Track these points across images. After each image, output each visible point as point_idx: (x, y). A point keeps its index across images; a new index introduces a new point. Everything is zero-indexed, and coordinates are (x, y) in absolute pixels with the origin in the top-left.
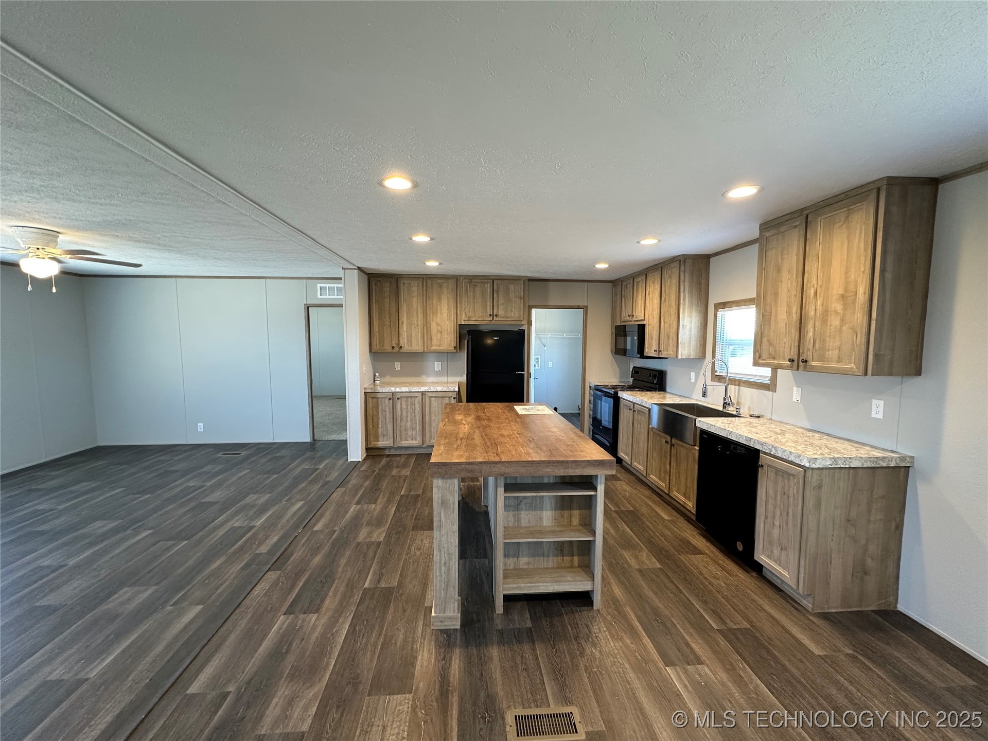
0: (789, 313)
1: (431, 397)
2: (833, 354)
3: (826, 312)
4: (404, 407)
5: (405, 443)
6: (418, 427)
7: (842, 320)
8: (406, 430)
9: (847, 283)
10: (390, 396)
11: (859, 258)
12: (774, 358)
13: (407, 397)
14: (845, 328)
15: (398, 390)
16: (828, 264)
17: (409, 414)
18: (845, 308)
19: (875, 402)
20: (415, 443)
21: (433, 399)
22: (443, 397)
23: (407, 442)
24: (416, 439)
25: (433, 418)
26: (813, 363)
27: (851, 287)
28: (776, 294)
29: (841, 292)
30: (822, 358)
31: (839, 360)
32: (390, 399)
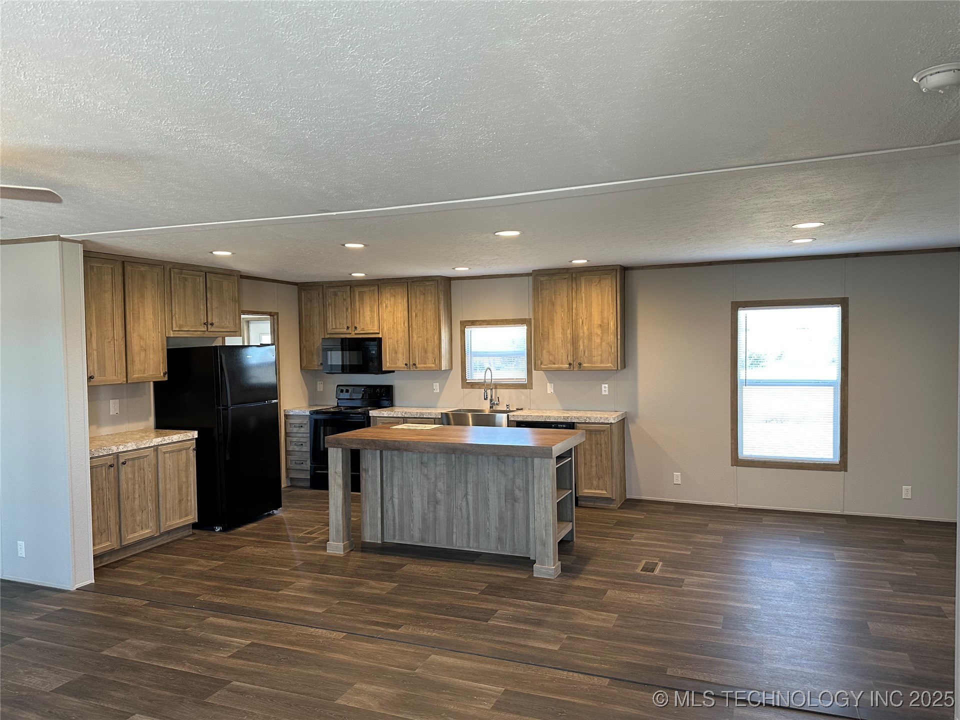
0: (564, 333)
1: (165, 453)
2: (597, 359)
3: (590, 335)
4: (130, 476)
5: (132, 537)
6: (151, 506)
7: (601, 339)
8: (133, 515)
9: (603, 318)
10: (110, 460)
11: (608, 305)
12: (554, 364)
13: (133, 459)
14: (604, 344)
15: (121, 449)
16: (589, 305)
17: (137, 486)
18: (603, 332)
19: (603, 386)
20: (146, 532)
21: (167, 455)
22: (179, 451)
23: (136, 535)
24: (147, 527)
25: (168, 486)
26: (585, 365)
27: (605, 321)
28: (552, 320)
29: (599, 323)
30: (590, 362)
31: (602, 362)
32: (111, 466)
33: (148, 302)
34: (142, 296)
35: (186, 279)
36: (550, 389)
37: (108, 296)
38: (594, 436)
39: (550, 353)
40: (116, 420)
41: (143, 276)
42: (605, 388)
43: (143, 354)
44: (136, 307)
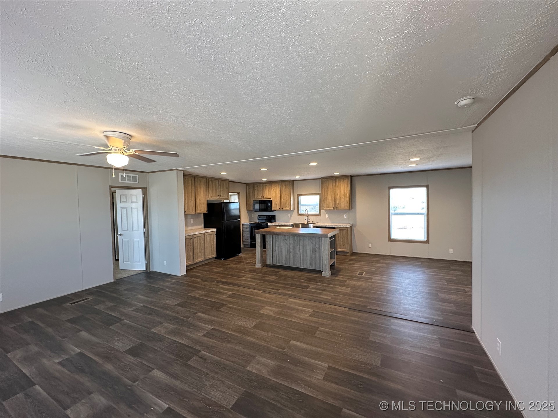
0: (332, 198)
1: (207, 235)
2: (343, 206)
3: (340, 198)
4: (197, 242)
5: (197, 261)
6: (203, 251)
7: (344, 199)
8: (197, 254)
9: (344, 193)
10: (191, 237)
11: (346, 188)
12: (328, 208)
13: (197, 237)
14: (345, 201)
15: (194, 233)
16: (340, 188)
17: (199, 245)
18: (344, 197)
19: (345, 215)
20: (201, 259)
21: (208, 236)
22: (211, 234)
23: (198, 260)
24: (202, 258)
25: (208, 245)
26: (339, 208)
27: (345, 193)
28: (328, 193)
29: (343, 194)
30: (340, 207)
31: (344, 207)
32: (191, 239)
33: (202, 189)
34: (200, 187)
35: (213, 182)
36: (327, 216)
37: (190, 187)
38: (342, 231)
39: (327, 204)
40: (193, 225)
41: (200, 181)
42: (345, 216)
43: (200, 205)
44: (198, 190)
